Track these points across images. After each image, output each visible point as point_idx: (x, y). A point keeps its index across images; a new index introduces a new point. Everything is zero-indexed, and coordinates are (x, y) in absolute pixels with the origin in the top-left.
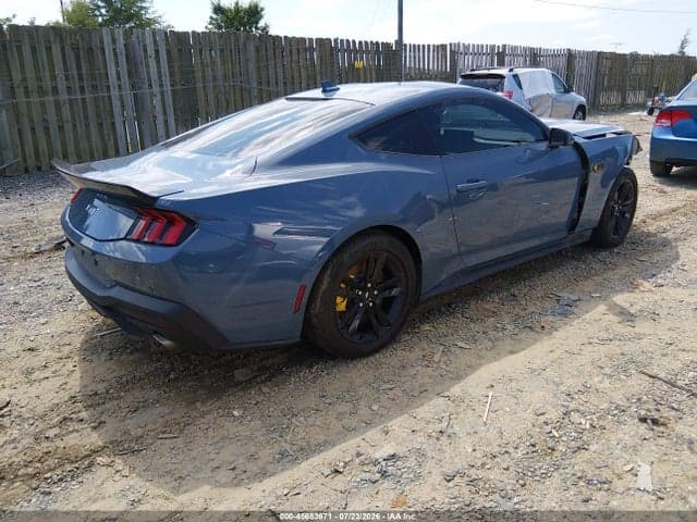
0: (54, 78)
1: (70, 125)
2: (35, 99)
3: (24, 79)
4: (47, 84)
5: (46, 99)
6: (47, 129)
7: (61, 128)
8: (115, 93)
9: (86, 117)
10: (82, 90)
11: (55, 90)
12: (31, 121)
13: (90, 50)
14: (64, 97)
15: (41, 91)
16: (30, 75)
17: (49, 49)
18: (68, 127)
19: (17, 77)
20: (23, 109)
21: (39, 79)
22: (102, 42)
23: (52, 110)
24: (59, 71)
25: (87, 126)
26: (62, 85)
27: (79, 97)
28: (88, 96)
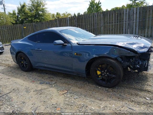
0: (112, 20)
1: (114, 29)
2: (108, 24)
3: (107, 21)
4: (111, 21)
5: (110, 24)
6: (109, 30)
7: (112, 30)
8: (124, 22)
9: (117, 28)
10: (117, 22)
11: (112, 23)
12: (107, 28)
13: (120, 14)
14: (114, 24)
15: (110, 23)
16: (108, 20)
17: (112, 15)
18: (113, 30)
19: (106, 20)
20: (106, 26)
21: (110, 20)
22: (123, 12)
23: (111, 26)
24: (114, 19)
25: (117, 29)
26: (114, 22)
27: (117, 24)
28: (118, 23)
